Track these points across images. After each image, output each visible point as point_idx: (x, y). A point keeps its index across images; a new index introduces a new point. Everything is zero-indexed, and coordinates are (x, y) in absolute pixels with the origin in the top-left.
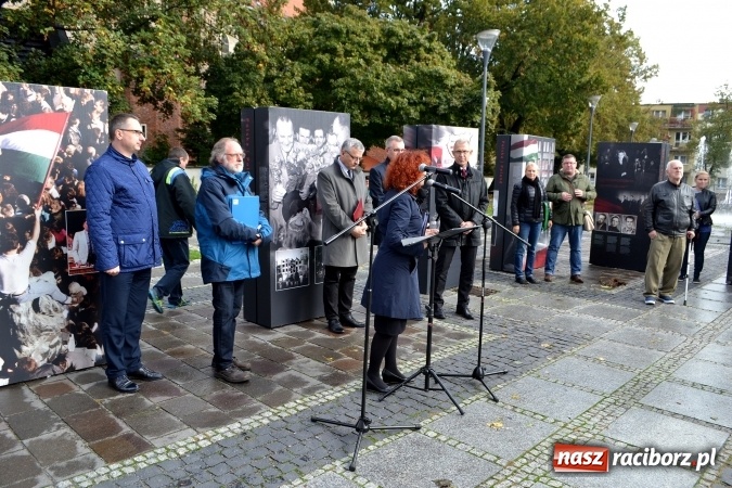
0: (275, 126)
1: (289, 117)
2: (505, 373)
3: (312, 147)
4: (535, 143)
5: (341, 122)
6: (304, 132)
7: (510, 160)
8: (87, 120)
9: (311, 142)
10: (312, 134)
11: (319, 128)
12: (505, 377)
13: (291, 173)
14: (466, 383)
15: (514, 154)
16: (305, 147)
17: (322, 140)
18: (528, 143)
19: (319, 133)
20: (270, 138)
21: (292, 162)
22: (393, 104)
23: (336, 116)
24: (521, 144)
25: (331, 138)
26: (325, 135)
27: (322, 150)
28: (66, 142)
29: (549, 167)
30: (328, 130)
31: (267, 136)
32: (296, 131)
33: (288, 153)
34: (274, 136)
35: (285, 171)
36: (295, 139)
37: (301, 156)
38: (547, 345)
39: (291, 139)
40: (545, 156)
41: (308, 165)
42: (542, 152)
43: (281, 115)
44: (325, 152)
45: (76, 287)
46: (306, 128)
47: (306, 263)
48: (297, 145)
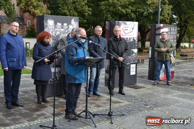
0: (47, 22)
1: (52, 19)
2: (123, 115)
3: (62, 30)
4: (166, 27)
5: (75, 20)
6: (59, 24)
7: (156, 34)
9: (62, 28)
10: (62, 25)
11: (65, 23)
12: (123, 117)
13: (53, 39)
14: (105, 117)
15: (157, 32)
16: (59, 30)
17: (66, 27)
18: (163, 28)
19: (65, 24)
20: (45, 27)
21: (54, 35)
22: (124, 12)
23: (72, 18)
24: (160, 28)
25: (70, 26)
26: (68, 25)
27: (67, 31)
29: (174, 37)
30: (69, 23)
31: (44, 26)
32: (55, 23)
33: (52, 32)
34: (47, 26)
36: (55, 27)
37: (58, 33)
38: (149, 107)
39: (54, 27)
40: (172, 33)
42: (170, 31)
43: (50, 18)
44: (68, 32)
46: (60, 23)
47: (60, 73)
48: (56, 29)
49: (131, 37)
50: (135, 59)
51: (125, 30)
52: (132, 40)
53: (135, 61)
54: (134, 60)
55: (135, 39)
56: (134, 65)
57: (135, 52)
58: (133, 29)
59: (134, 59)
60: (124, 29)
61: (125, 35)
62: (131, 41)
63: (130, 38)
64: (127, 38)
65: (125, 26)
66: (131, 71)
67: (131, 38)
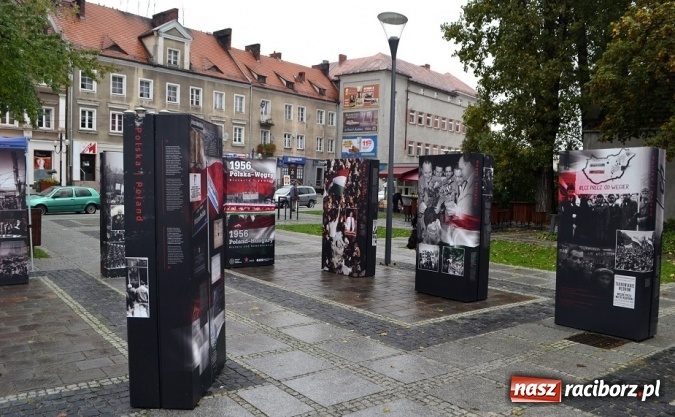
6: (439, 169)
8: (354, 171)
9: (443, 175)
10: (444, 170)
13: (430, 196)
16: (439, 178)
17: (450, 174)
19: (448, 169)
25: (457, 172)
26: (453, 170)
27: (450, 181)
28: (348, 180)
32: (434, 168)
35: (426, 194)
36: (433, 174)
37: (437, 184)
39: (431, 174)
41: (440, 191)
45: (346, 239)
47: (436, 255)
48: (435, 178)
49: (614, 192)
50: (635, 261)
51: (591, 172)
52: (619, 202)
53: (632, 267)
54: (628, 262)
55: (634, 198)
56: (632, 280)
57: (634, 240)
58: (623, 168)
59: (627, 258)
60: (587, 171)
61: (593, 188)
62: (617, 205)
63: (610, 196)
64: (600, 196)
65: (591, 162)
66: (615, 294)
67: (616, 196)
